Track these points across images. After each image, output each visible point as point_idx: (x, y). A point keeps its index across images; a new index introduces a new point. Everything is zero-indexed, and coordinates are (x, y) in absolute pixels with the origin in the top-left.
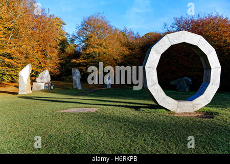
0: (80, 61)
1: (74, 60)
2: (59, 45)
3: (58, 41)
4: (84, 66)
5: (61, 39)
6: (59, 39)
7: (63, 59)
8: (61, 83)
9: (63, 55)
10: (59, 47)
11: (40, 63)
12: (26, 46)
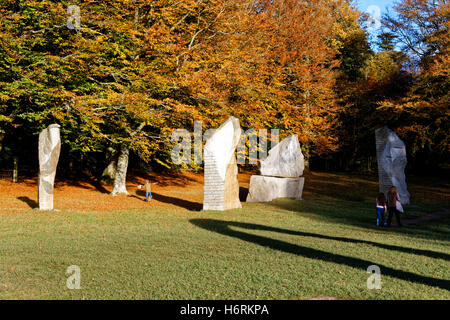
0: (409, 105)
1: (387, 104)
2: (337, 57)
3: (335, 42)
4: (422, 122)
5: (344, 35)
6: (338, 37)
7: (351, 100)
8: (344, 180)
9: (351, 90)
10: (337, 63)
11: (279, 116)
12: (233, 63)
